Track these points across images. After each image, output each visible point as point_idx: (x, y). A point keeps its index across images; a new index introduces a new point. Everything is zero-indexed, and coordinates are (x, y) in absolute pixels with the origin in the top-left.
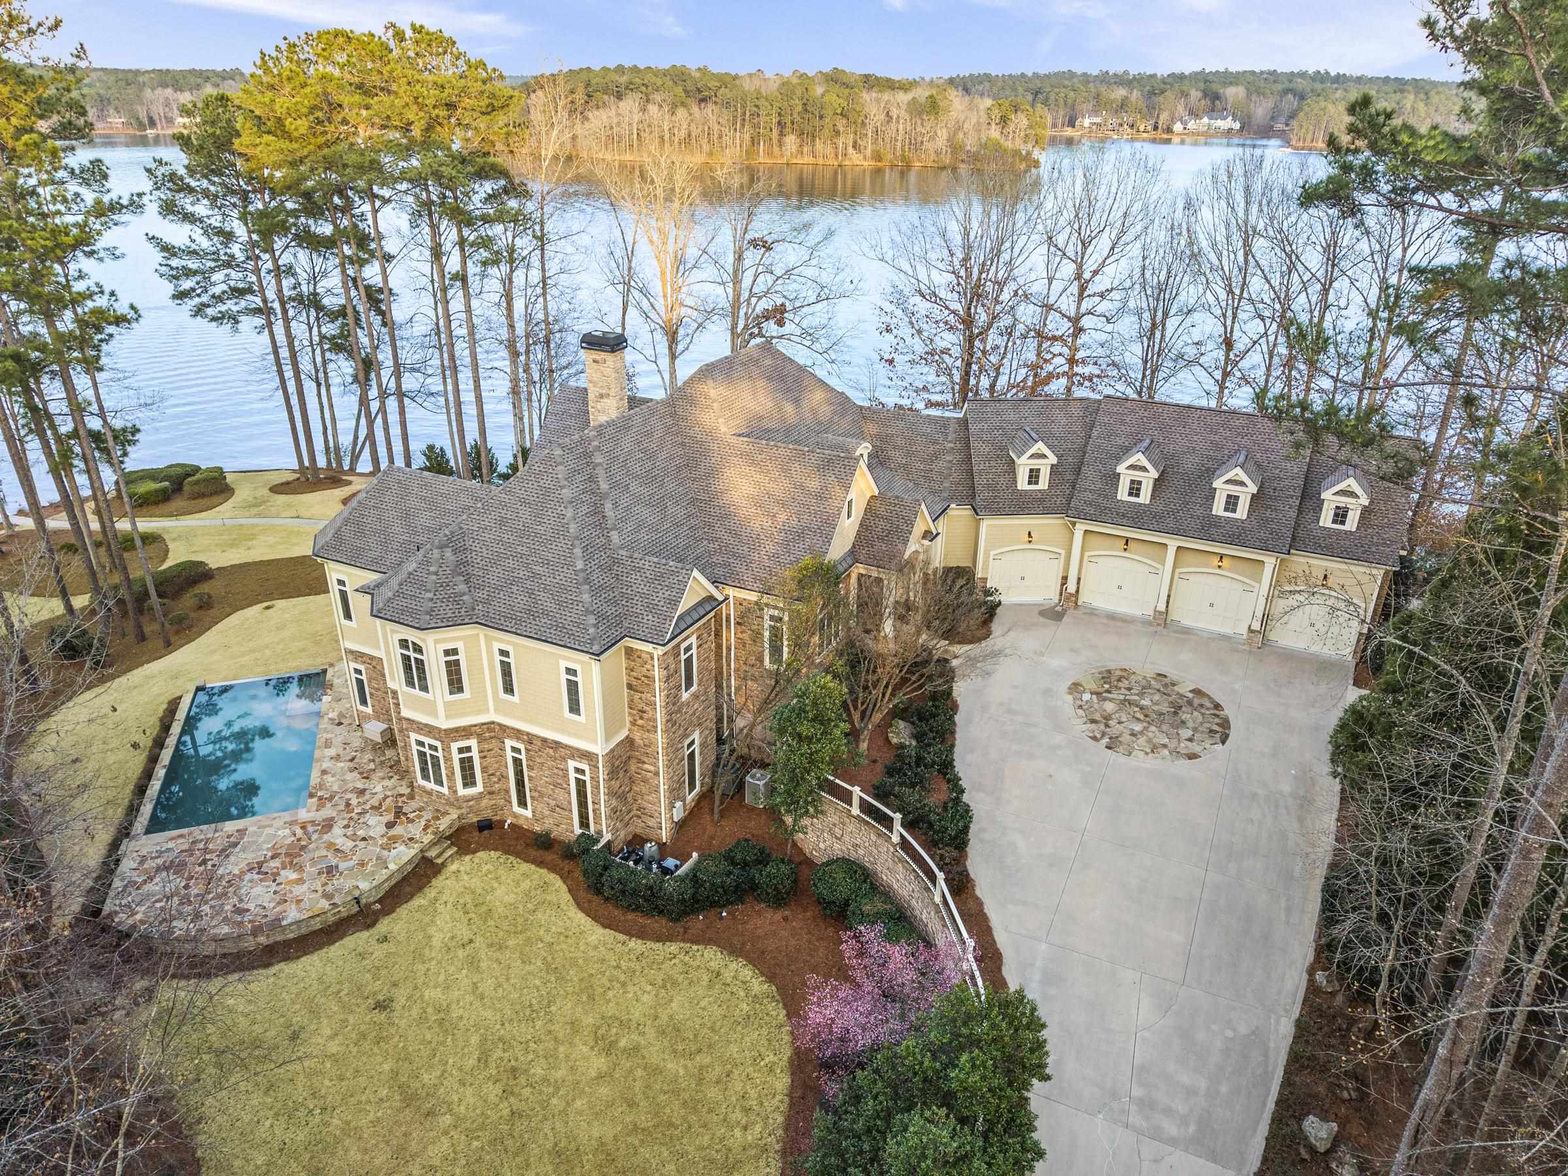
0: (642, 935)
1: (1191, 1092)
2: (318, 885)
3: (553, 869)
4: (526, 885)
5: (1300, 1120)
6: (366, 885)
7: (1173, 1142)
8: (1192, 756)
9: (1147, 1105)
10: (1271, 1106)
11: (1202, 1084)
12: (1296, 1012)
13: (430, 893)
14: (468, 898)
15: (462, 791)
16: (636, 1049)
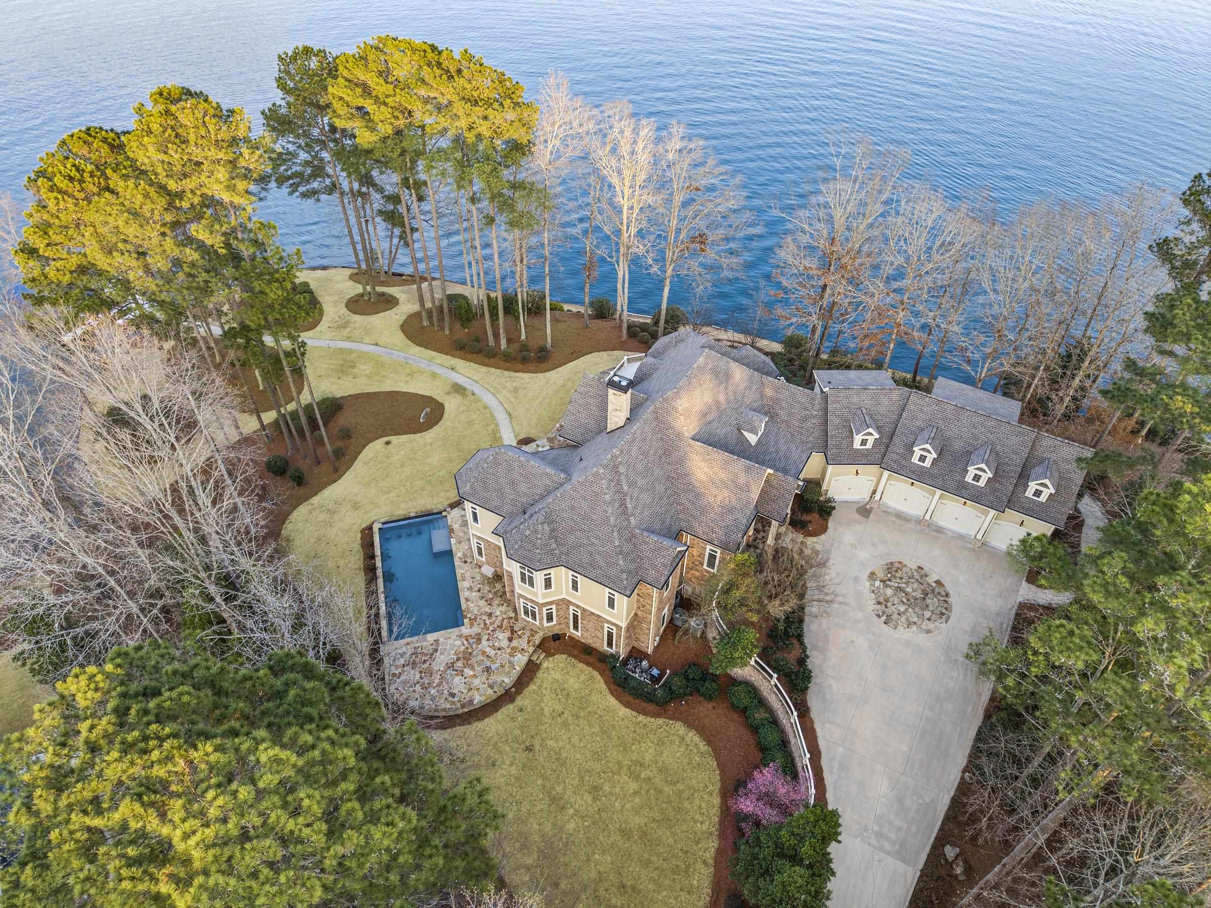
0: (644, 712)
1: (899, 829)
2: (484, 679)
3: (594, 668)
4: (583, 677)
5: (943, 846)
6: (508, 681)
7: (888, 853)
8: (928, 632)
9: (879, 835)
10: (932, 839)
11: (904, 826)
12: (952, 793)
13: (537, 681)
14: (556, 686)
15: (546, 624)
16: (650, 779)
